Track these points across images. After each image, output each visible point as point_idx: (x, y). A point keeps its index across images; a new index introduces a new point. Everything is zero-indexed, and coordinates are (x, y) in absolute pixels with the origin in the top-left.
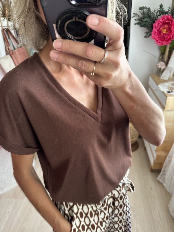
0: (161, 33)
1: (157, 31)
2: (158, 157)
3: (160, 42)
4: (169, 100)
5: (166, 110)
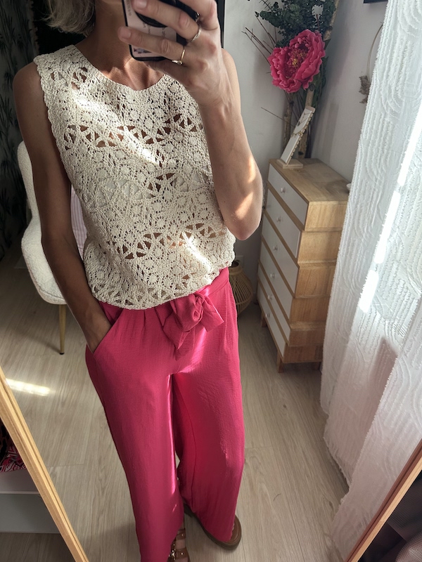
2: (294, 334)
4: (313, 209)
5: (308, 232)
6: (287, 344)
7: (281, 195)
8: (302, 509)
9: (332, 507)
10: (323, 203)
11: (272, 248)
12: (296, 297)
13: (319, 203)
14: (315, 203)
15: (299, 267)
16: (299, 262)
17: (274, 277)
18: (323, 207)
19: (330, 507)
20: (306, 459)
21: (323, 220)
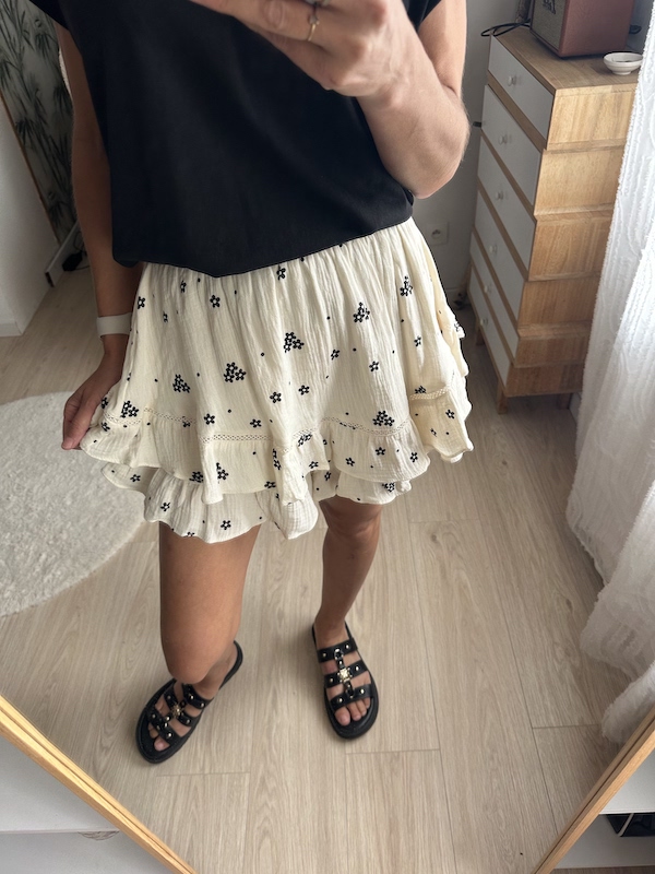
2: (526, 346)
4: (564, 105)
5: (554, 152)
6: (512, 364)
7: (509, 90)
8: (522, 608)
9: (570, 607)
10: (583, 90)
11: (493, 196)
12: (531, 279)
13: (575, 90)
14: (567, 92)
15: (535, 221)
16: (535, 214)
17: (495, 251)
18: (582, 98)
19: (566, 606)
20: (534, 539)
21: (582, 126)
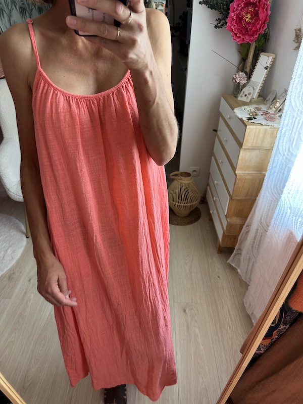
0: (242, 22)
1: (236, 18)
2: (230, 226)
3: (240, 37)
4: (250, 131)
5: (245, 149)
6: (224, 233)
7: (227, 120)
12: (233, 198)
14: (251, 127)
15: (236, 175)
16: (236, 172)
18: (258, 130)
20: (230, 315)
21: (257, 140)
